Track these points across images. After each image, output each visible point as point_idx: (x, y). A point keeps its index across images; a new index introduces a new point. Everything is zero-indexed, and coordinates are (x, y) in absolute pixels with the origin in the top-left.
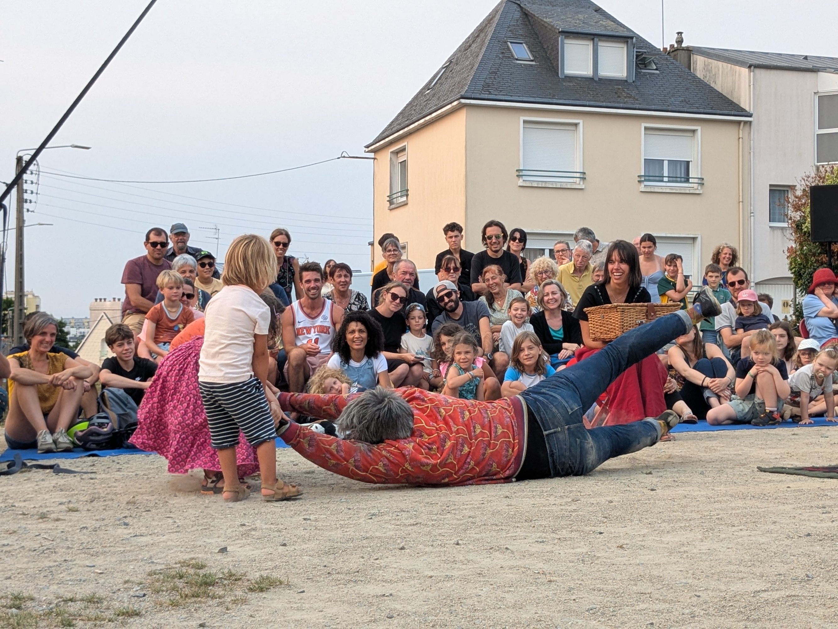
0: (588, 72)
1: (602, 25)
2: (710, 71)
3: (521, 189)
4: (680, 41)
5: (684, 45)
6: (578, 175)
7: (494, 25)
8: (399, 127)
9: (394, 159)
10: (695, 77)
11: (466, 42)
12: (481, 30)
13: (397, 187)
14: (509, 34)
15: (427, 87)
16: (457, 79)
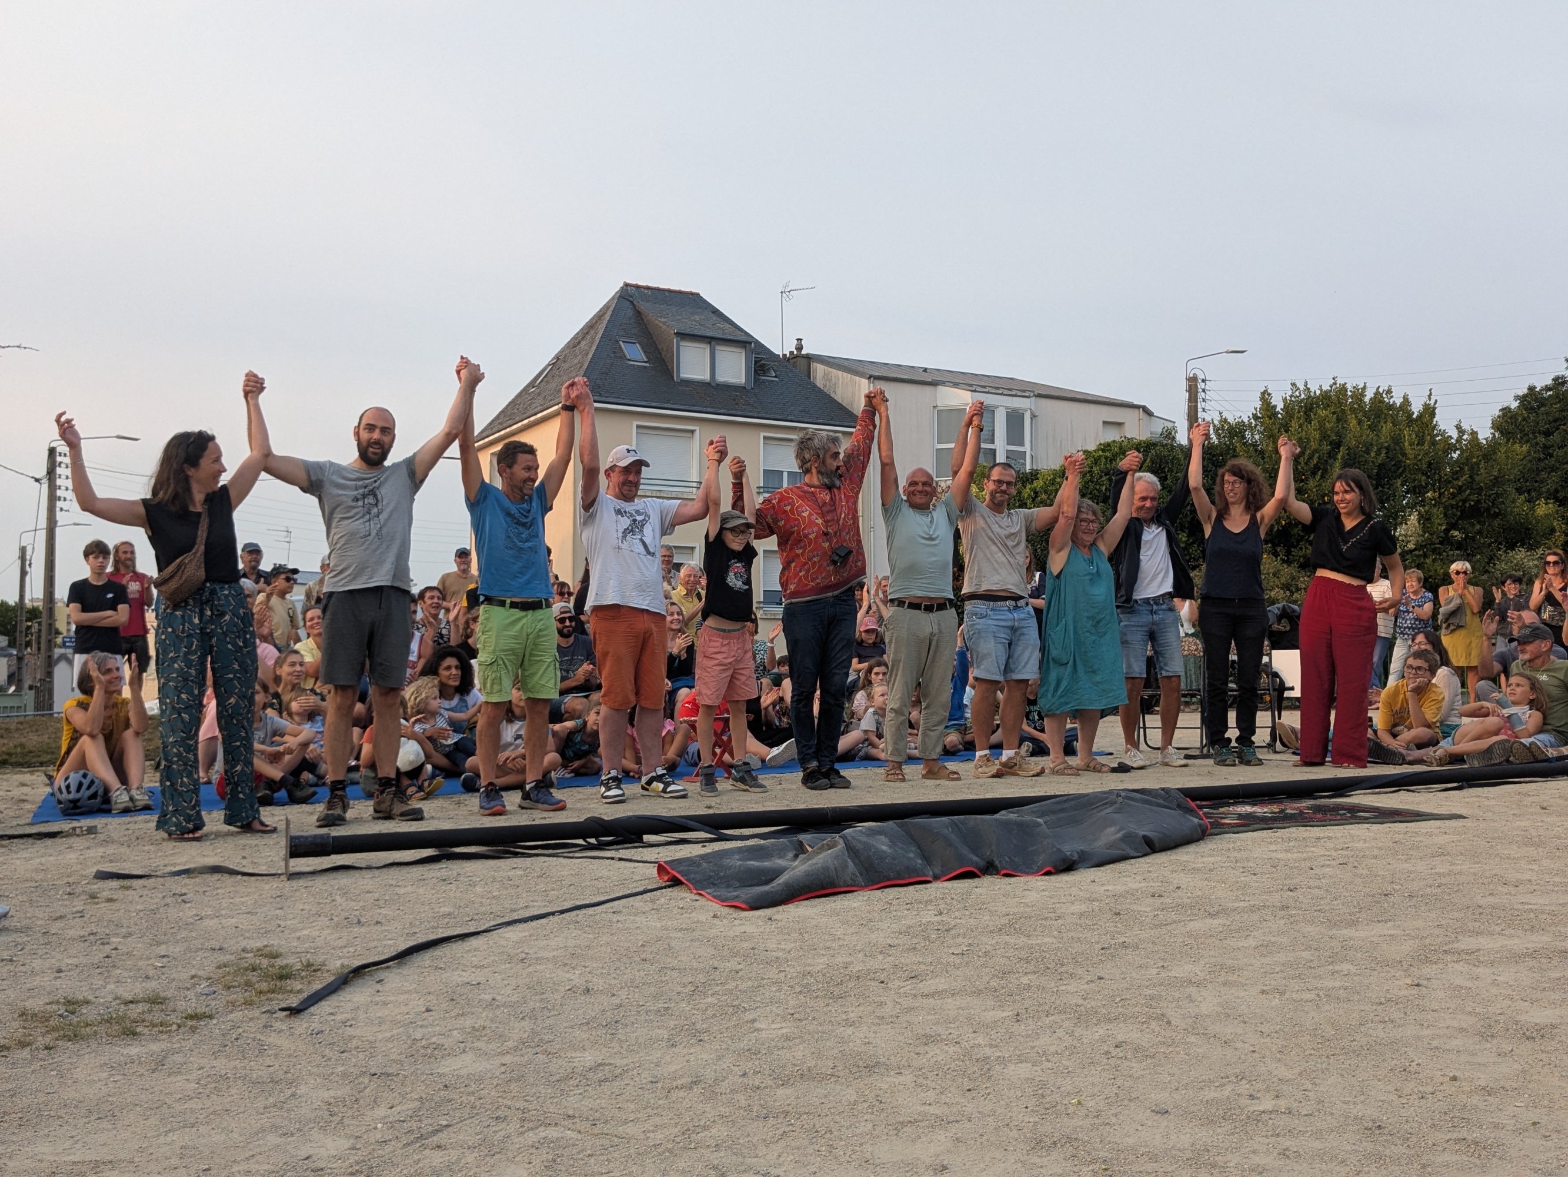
0: (706, 376)
1: (719, 328)
2: (830, 380)
4: (800, 348)
5: (804, 352)
7: (605, 322)
8: (501, 427)
10: (815, 386)
11: (574, 338)
12: (590, 326)
14: (622, 333)
15: (532, 384)
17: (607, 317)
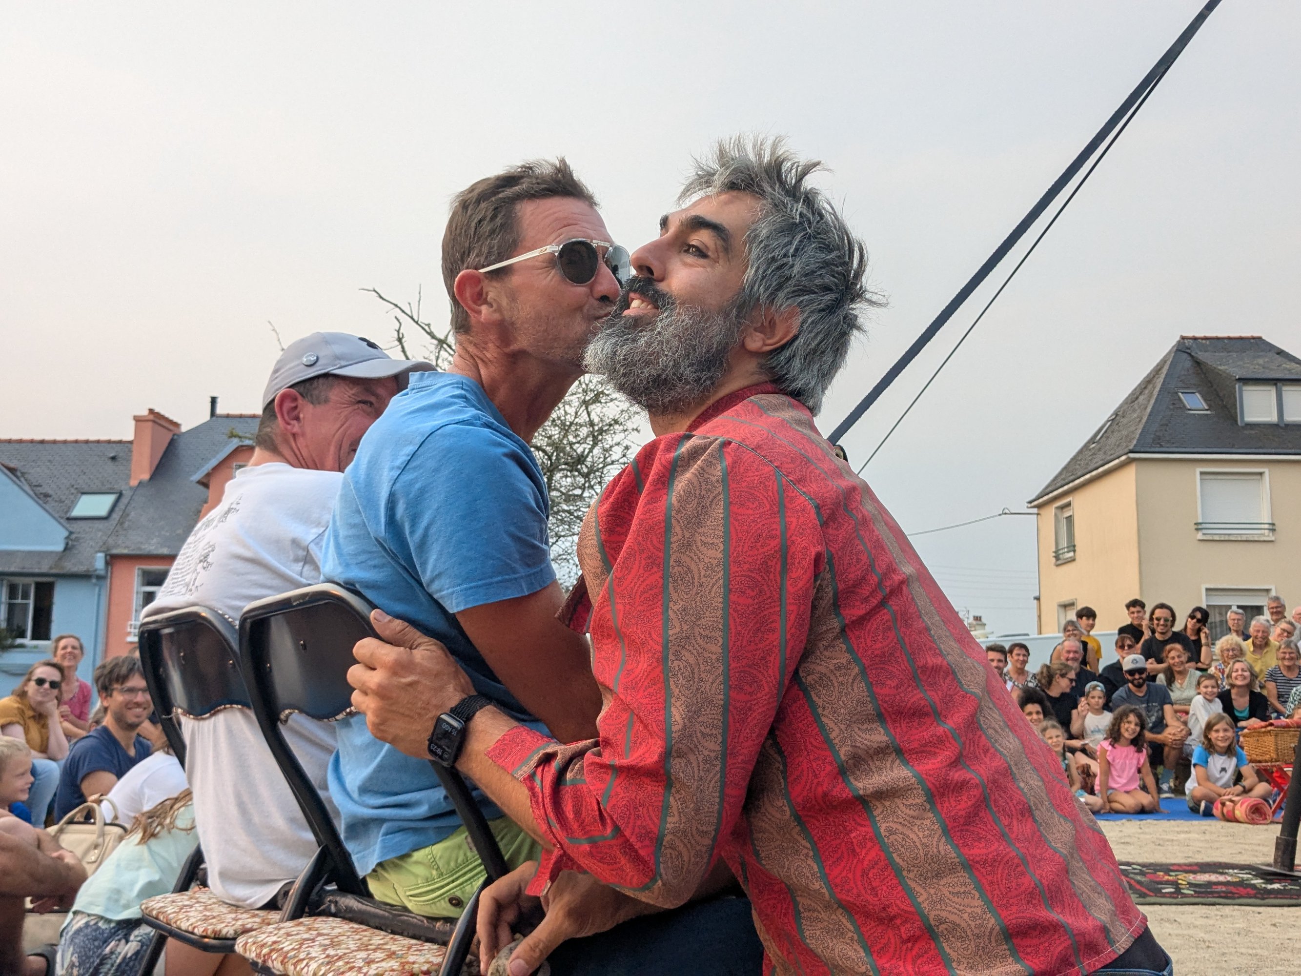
0: (1273, 418)
1: (1286, 369)
3: (1202, 544)
6: (1266, 526)
7: (1163, 376)
8: (1064, 482)
9: (1059, 512)
11: (1132, 394)
12: (1148, 381)
13: (1064, 543)
14: (1180, 384)
15: (1092, 440)
16: (1124, 433)
17: (1165, 371)
